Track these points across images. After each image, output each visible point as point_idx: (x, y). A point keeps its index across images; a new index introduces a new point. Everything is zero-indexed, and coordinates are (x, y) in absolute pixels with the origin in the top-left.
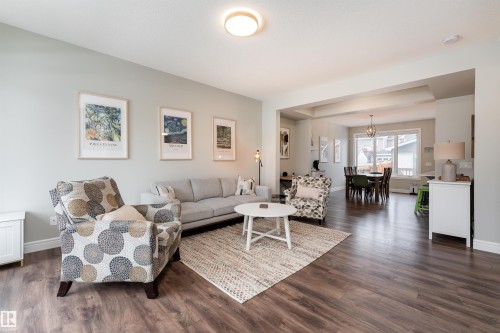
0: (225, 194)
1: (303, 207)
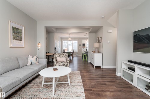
0: (21, 66)
1: (62, 65)
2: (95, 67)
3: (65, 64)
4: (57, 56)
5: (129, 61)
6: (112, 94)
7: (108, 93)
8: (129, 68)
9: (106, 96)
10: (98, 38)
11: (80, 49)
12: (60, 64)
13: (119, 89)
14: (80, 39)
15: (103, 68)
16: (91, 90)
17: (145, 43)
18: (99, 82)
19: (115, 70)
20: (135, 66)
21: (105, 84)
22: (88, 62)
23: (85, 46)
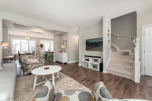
1: (38, 66)
2: (63, 64)
3: (41, 65)
4: (27, 58)
5: (85, 56)
6: (84, 74)
7: (82, 74)
8: (86, 60)
9: (82, 76)
10: (63, 41)
11: (38, 49)
12: (35, 66)
13: (85, 71)
14: (38, 39)
15: (69, 63)
16: (74, 76)
17: (91, 46)
18: (74, 71)
19: (78, 63)
20: (89, 58)
21: (77, 71)
22: (53, 61)
23: (43, 47)
